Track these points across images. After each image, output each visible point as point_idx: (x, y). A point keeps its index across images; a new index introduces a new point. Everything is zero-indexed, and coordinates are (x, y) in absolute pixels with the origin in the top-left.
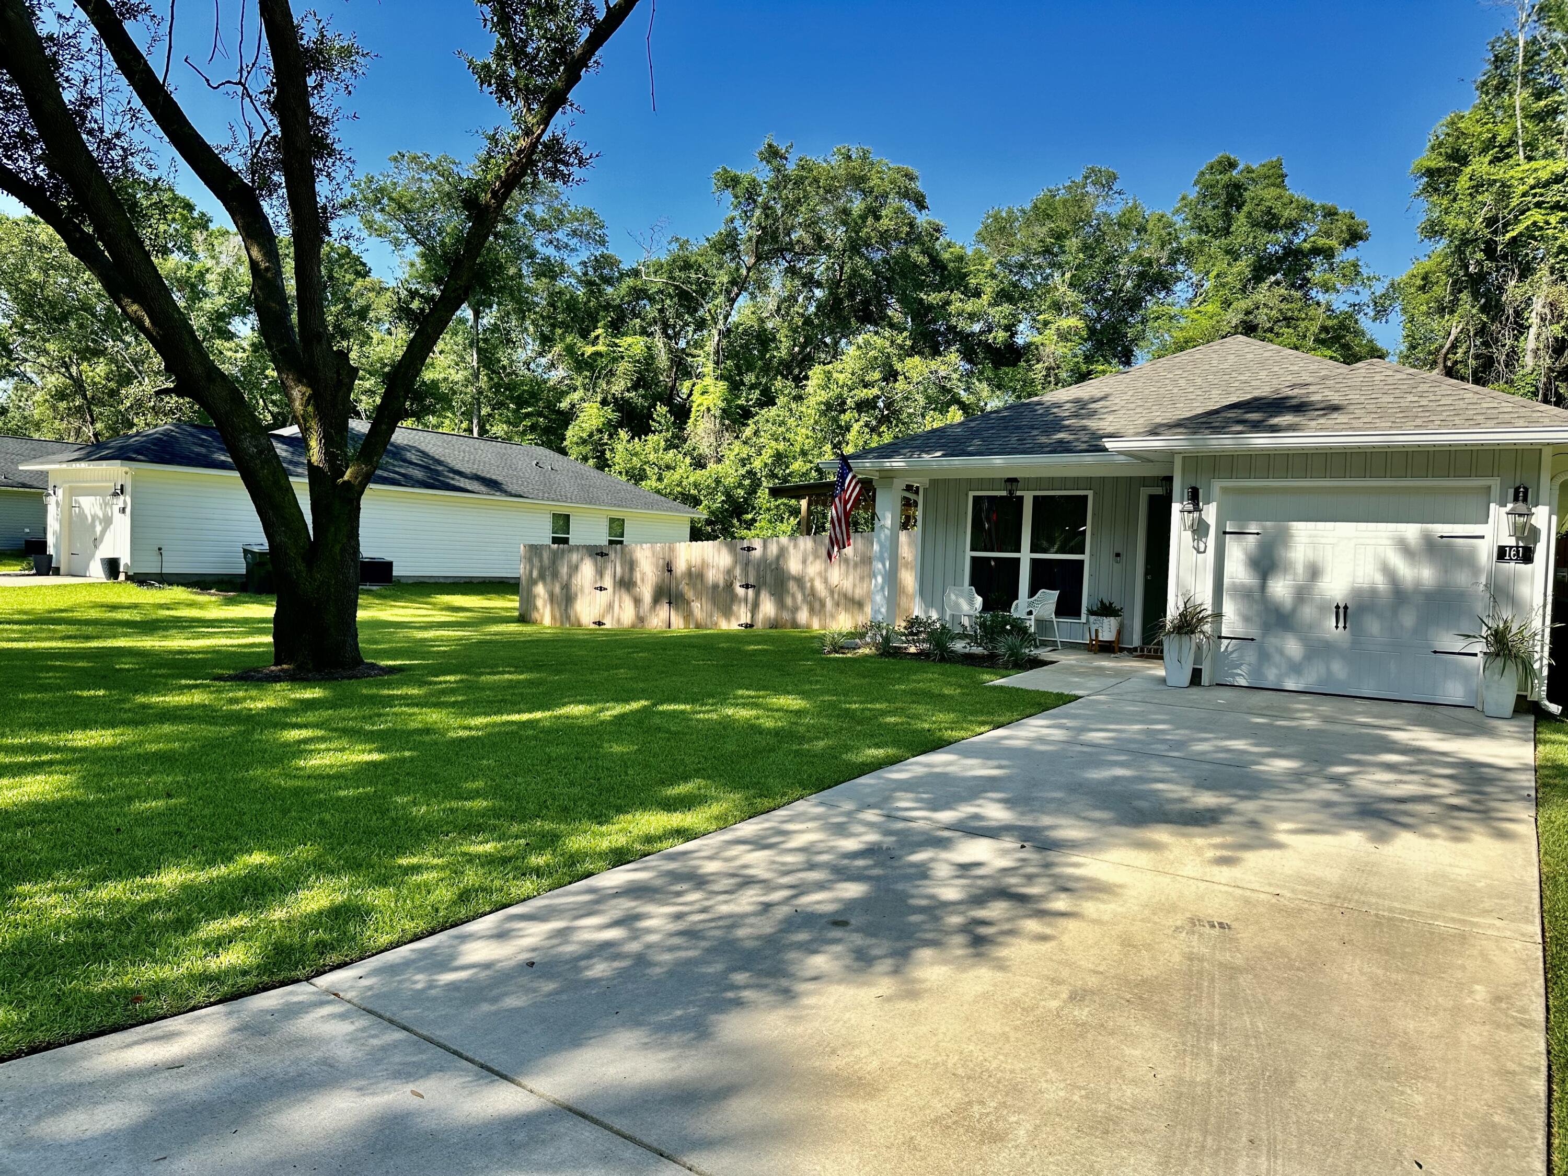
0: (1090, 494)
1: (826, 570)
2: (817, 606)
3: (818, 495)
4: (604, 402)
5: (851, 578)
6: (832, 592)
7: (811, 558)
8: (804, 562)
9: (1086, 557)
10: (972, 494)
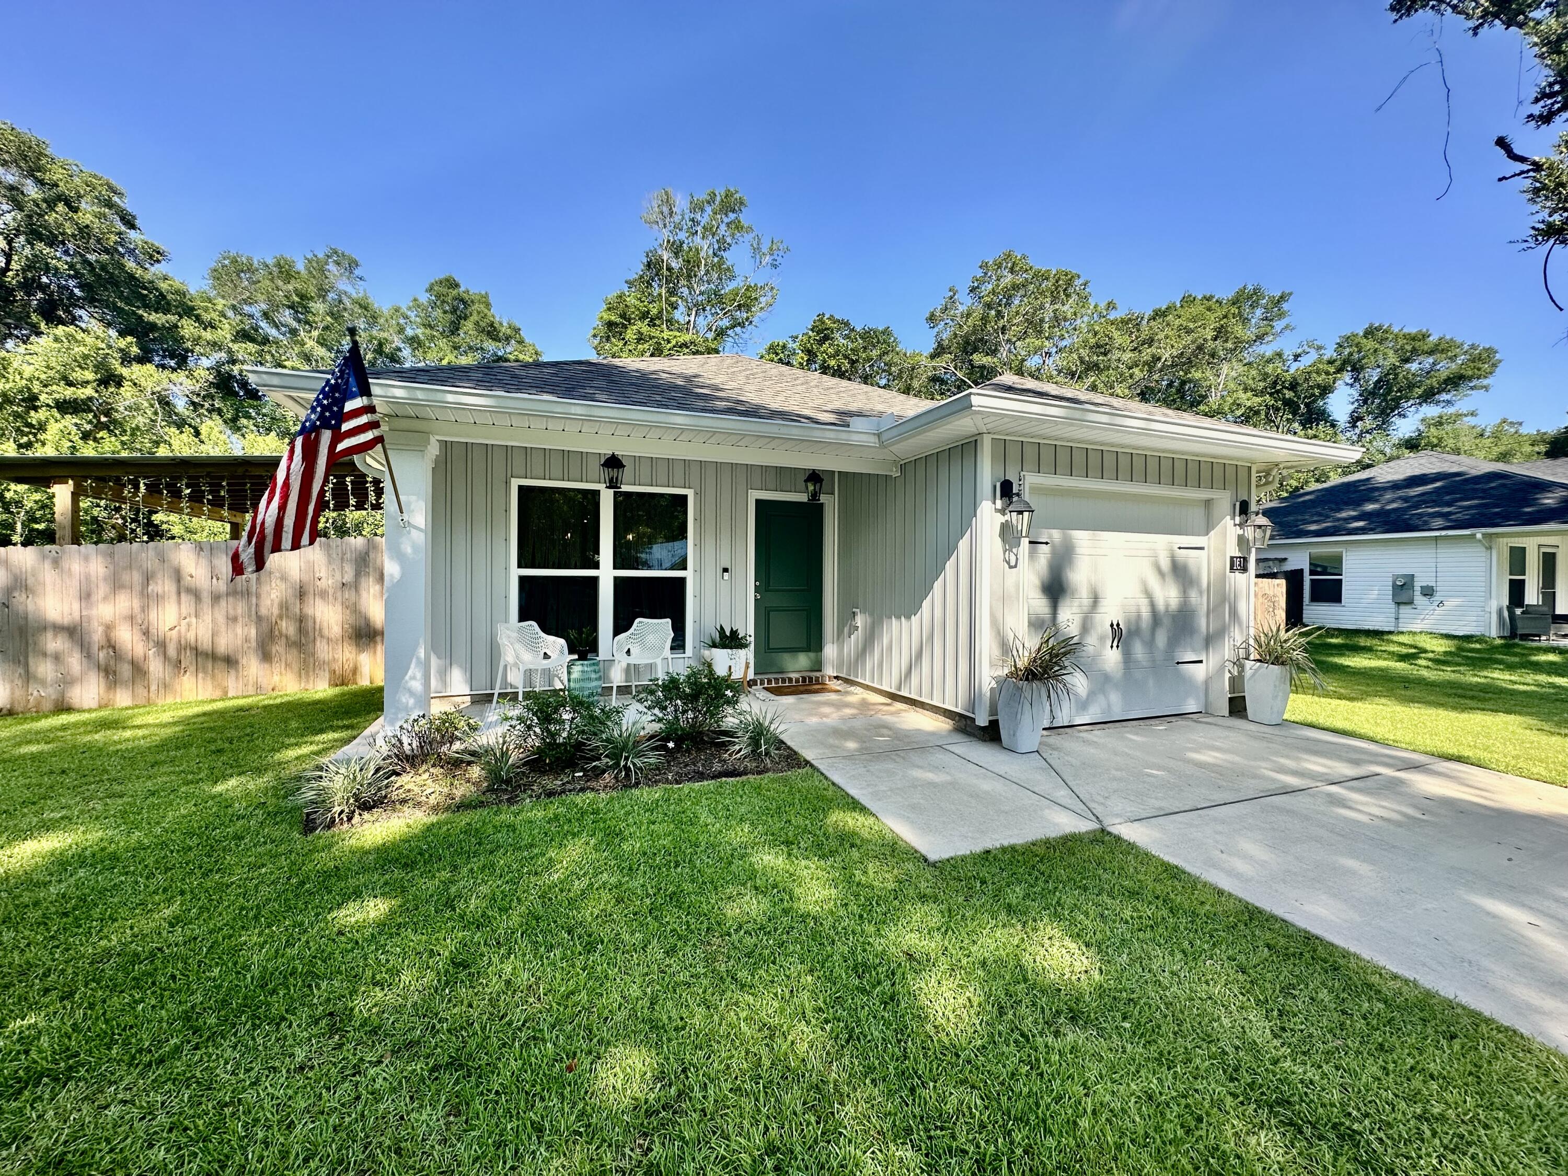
0: (690, 493)
1: (145, 609)
2: (125, 670)
3: (98, 479)
5: (207, 617)
6: (161, 645)
7: (102, 590)
8: (86, 596)
9: (688, 574)
10: (515, 483)
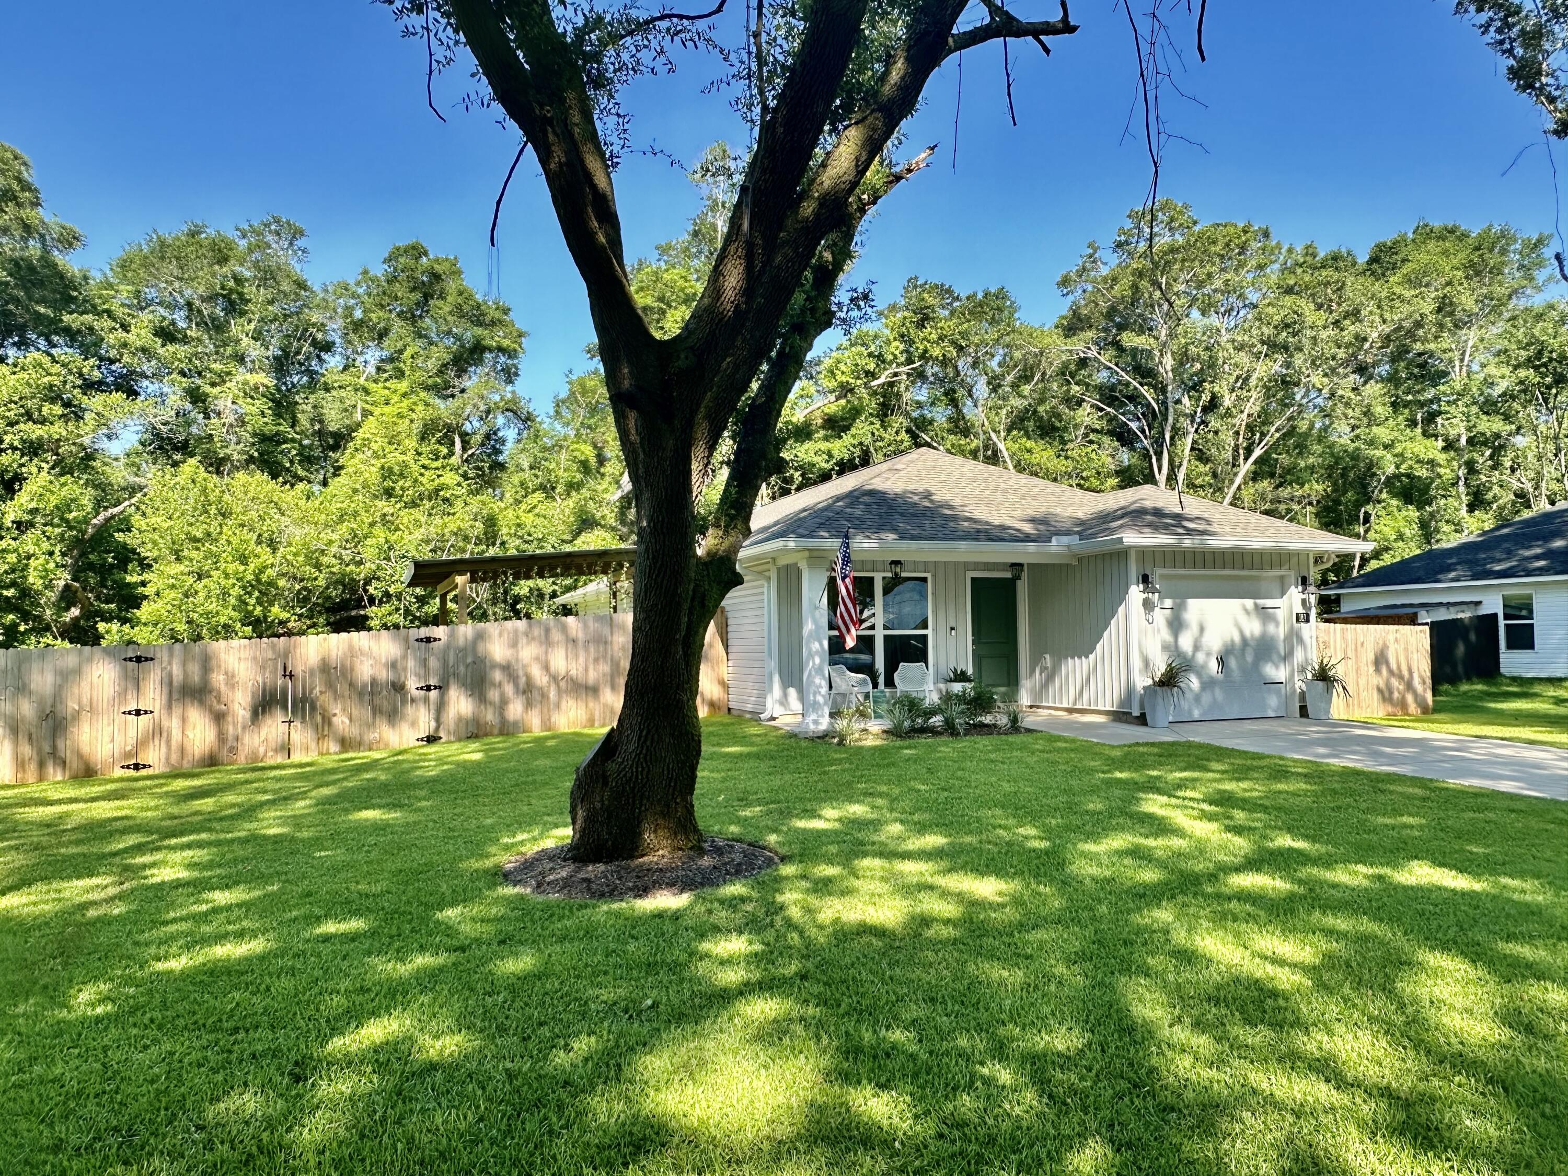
0: (929, 576)
8: (514, 646)
9: (929, 632)
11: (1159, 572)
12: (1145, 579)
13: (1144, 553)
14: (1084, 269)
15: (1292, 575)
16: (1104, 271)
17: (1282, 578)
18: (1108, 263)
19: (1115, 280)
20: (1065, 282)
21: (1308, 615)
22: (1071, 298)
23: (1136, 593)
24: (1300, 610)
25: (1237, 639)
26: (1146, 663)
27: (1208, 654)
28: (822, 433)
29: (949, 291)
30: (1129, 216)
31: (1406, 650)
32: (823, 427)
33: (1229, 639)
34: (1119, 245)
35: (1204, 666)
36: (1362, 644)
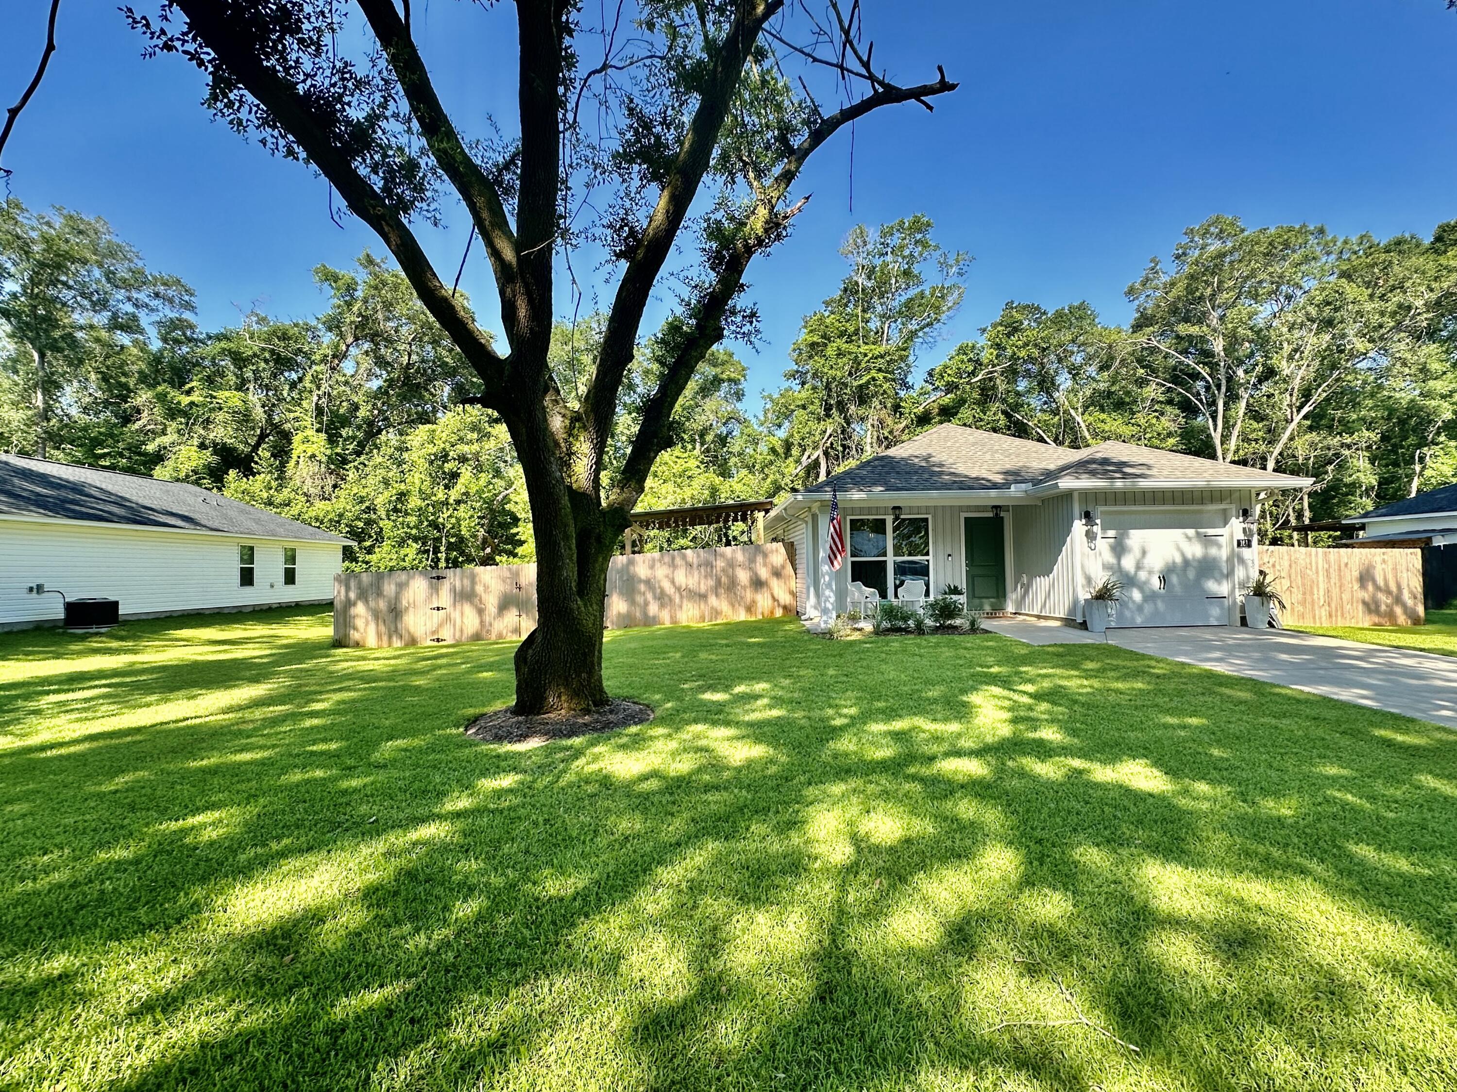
0: (930, 517)
4: (202, 446)
8: (652, 568)
9: (930, 558)
10: (849, 518)
11: (1101, 509)
12: (1087, 515)
13: (1087, 495)
14: (1147, 279)
15: (1233, 508)
16: (1164, 278)
17: (1225, 510)
18: (1169, 271)
19: (1173, 284)
20: (1131, 291)
21: (1249, 541)
22: (1137, 302)
23: (1079, 527)
24: (1242, 537)
25: (1178, 559)
26: (1089, 580)
27: (1151, 572)
28: (938, 419)
29: (1038, 308)
30: (1186, 234)
31: (1395, 569)
32: (939, 415)
33: (1170, 561)
34: (1178, 257)
35: (1146, 582)
36: (1346, 565)
